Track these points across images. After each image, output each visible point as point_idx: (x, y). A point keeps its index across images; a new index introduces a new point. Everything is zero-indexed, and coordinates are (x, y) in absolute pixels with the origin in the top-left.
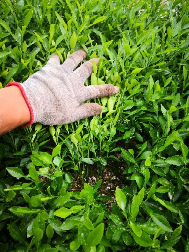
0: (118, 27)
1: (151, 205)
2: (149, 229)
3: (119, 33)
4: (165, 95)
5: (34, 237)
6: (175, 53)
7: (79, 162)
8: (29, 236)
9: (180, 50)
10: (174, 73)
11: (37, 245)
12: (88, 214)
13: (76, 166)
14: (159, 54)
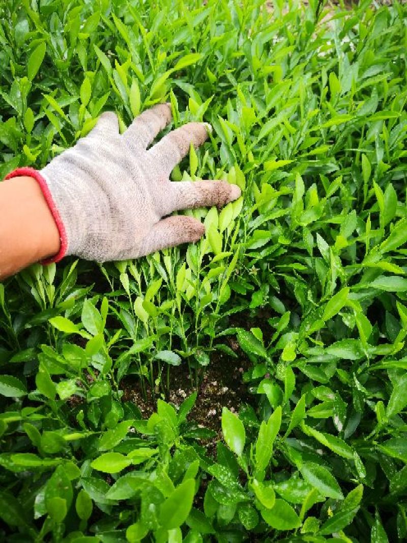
0: (227, 74)
1: (300, 444)
2: (294, 494)
3: (231, 86)
4: (329, 214)
5: (49, 517)
6: (346, 127)
7: (151, 360)
8: (38, 515)
9: (356, 122)
10: (346, 170)
11: (56, 532)
12: (165, 467)
13: (143, 368)
14: (314, 129)
